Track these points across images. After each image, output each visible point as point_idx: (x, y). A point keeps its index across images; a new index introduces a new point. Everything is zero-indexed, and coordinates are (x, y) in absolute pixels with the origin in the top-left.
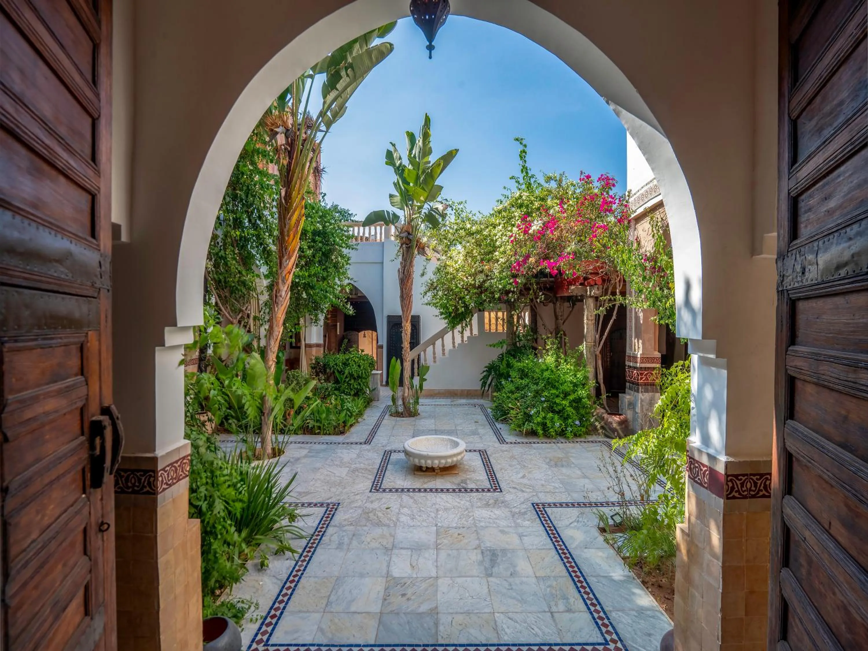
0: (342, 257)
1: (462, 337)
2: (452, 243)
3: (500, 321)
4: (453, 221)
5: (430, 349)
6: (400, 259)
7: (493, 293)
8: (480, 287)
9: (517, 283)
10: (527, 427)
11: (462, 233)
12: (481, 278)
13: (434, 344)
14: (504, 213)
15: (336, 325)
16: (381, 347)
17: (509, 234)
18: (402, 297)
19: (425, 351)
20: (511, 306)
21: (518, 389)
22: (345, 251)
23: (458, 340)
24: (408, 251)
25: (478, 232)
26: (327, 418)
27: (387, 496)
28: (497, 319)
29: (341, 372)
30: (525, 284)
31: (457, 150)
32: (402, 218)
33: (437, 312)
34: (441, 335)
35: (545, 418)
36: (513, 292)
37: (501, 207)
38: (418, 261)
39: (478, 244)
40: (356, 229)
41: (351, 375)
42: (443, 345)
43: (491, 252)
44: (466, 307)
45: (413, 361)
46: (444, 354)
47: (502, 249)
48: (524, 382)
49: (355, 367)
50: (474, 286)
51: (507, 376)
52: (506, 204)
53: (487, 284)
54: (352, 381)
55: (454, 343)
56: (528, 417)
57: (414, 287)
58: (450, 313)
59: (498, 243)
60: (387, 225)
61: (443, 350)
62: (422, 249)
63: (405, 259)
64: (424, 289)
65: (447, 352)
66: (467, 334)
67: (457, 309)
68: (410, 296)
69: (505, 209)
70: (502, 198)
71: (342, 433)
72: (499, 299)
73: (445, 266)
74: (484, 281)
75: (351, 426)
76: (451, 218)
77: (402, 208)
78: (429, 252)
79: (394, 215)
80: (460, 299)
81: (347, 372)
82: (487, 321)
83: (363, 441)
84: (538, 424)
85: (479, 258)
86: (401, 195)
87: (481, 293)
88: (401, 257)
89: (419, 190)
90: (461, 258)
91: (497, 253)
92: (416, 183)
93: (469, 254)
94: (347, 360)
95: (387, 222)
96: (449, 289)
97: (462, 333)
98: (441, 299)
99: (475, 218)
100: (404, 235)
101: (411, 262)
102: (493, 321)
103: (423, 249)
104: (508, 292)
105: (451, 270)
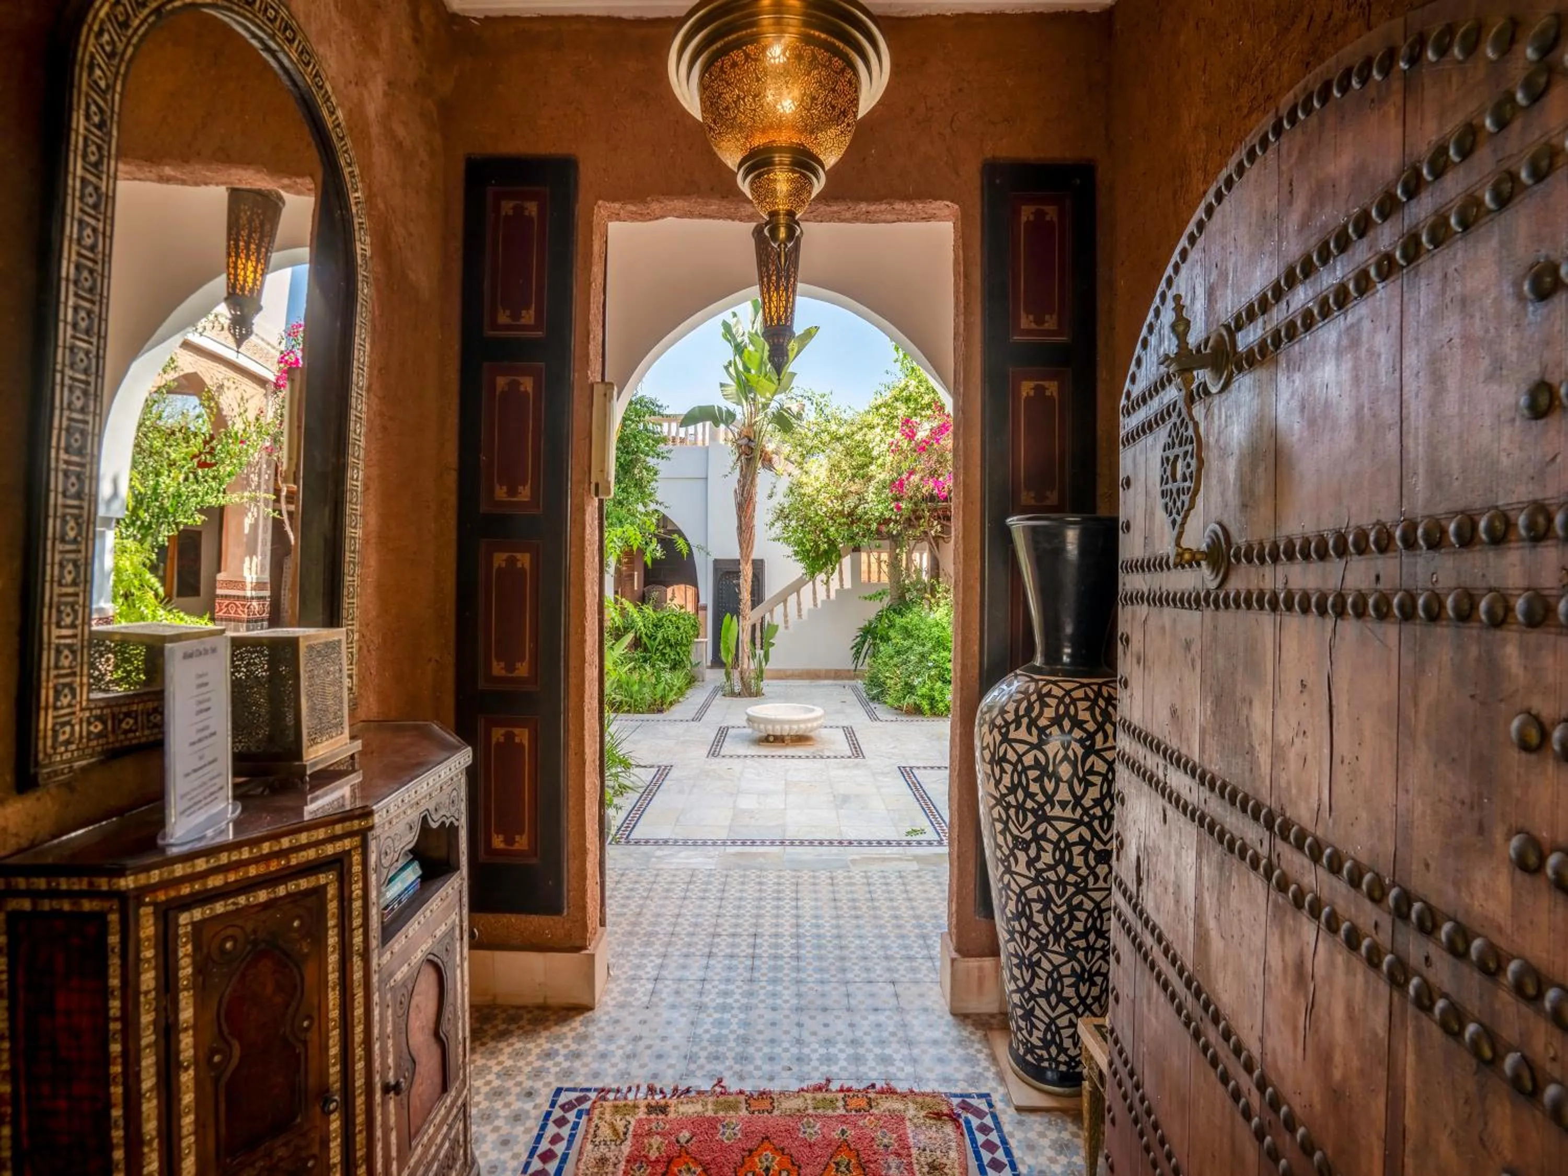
0: (648, 469)
1: (828, 590)
2: (810, 451)
3: (884, 567)
4: (812, 419)
5: (779, 609)
6: (737, 474)
7: (867, 523)
8: (851, 514)
9: (899, 508)
10: (910, 700)
11: (826, 437)
12: (851, 501)
13: (785, 601)
14: (883, 410)
15: (632, 576)
16: (705, 608)
17: (890, 440)
18: (740, 528)
19: (771, 611)
20: (896, 540)
21: (898, 653)
22: (652, 461)
23: (821, 595)
24: (748, 465)
25: (849, 436)
26: (639, 691)
27: (727, 761)
28: (879, 561)
29: (652, 637)
30: (914, 512)
31: (817, 328)
32: (739, 417)
33: (789, 550)
34: (796, 587)
35: (932, 689)
36: (896, 522)
37: (879, 402)
38: (763, 478)
39: (849, 453)
40: (666, 425)
41: (667, 641)
42: (799, 604)
43: (865, 465)
44: (832, 543)
45: (754, 626)
46: (800, 616)
47: (880, 461)
48: (906, 643)
49: (672, 630)
50: (841, 513)
51: (886, 639)
52: (888, 396)
53: (860, 510)
54: (668, 650)
55: (815, 599)
56: (910, 688)
57: (757, 514)
58: (808, 551)
59: (875, 453)
60: (716, 424)
61: (799, 610)
62: (768, 463)
63: (743, 476)
64: (770, 518)
65: (804, 612)
66: (835, 585)
67: (818, 546)
68: (750, 528)
69: (886, 405)
70: (882, 389)
71: (660, 711)
72: (878, 532)
73: (800, 485)
74: (856, 507)
75: (671, 704)
76: (810, 415)
77: (739, 403)
78: (779, 464)
79: (728, 411)
80: (822, 531)
81: (660, 636)
82: (864, 567)
83: (690, 717)
84: (923, 696)
85: (849, 472)
86: (739, 384)
87: (852, 522)
88: (738, 471)
89: (764, 381)
90: (823, 474)
91: (873, 467)
92: (759, 370)
93: (835, 467)
94: (660, 620)
95: (716, 421)
96: (807, 519)
97: (827, 583)
98: (795, 531)
99: (844, 416)
100: (745, 441)
101: (753, 479)
102: (874, 567)
103: (770, 460)
104: (887, 521)
105: (808, 490)
